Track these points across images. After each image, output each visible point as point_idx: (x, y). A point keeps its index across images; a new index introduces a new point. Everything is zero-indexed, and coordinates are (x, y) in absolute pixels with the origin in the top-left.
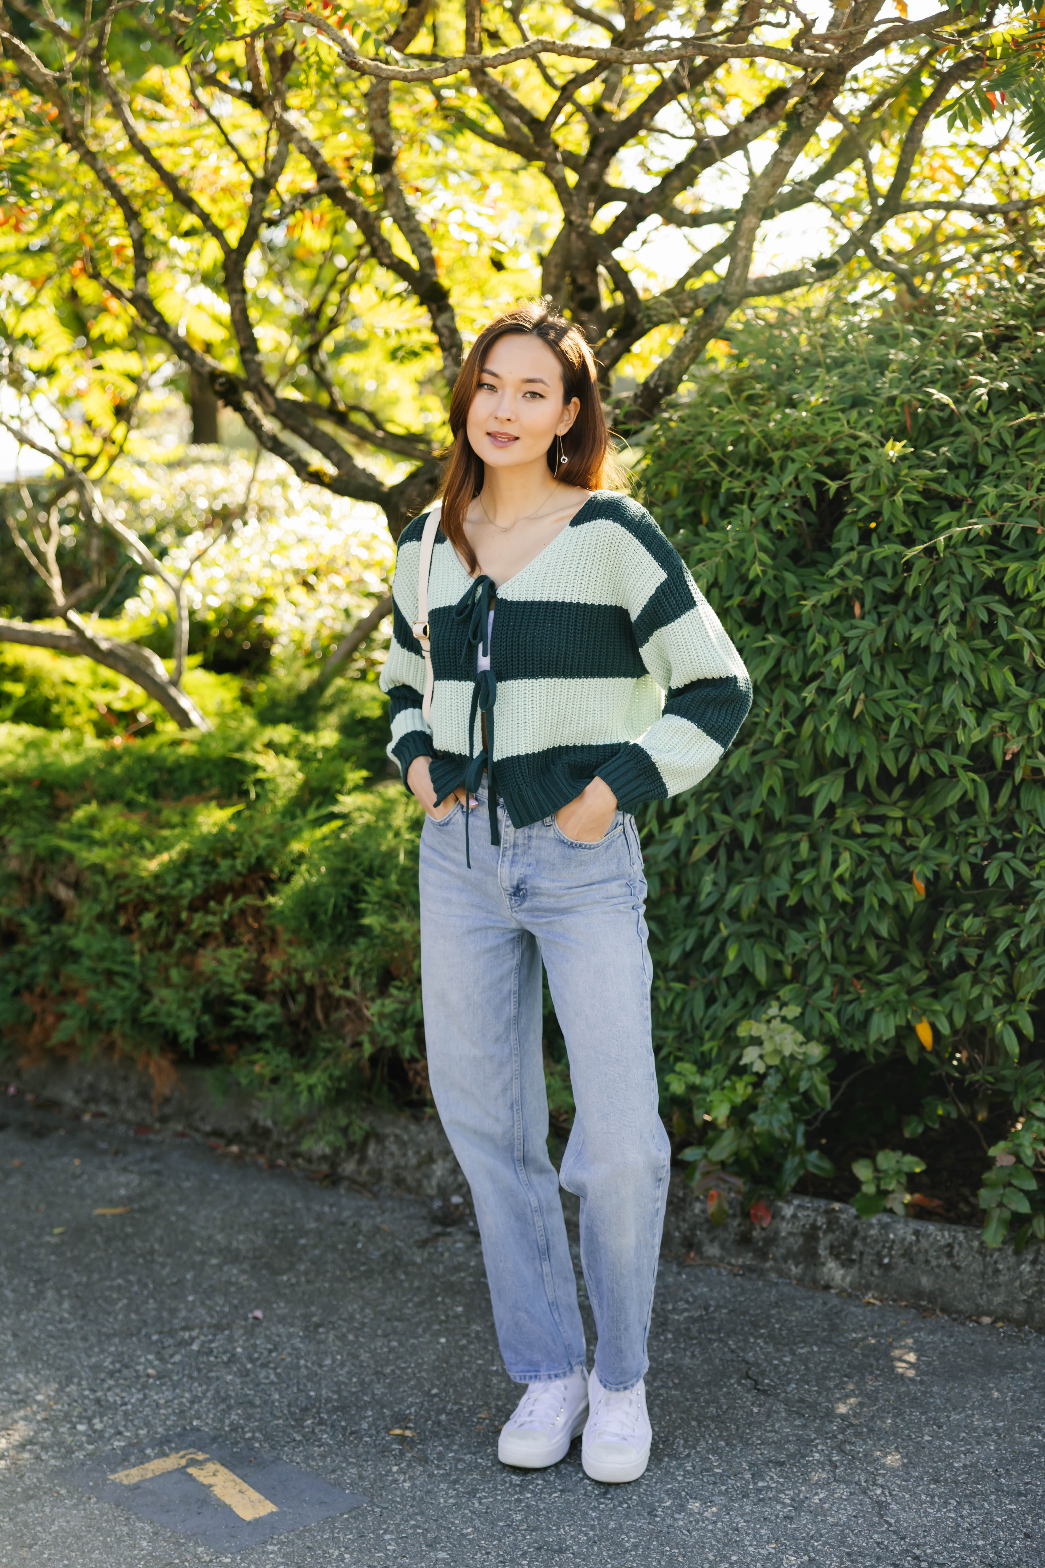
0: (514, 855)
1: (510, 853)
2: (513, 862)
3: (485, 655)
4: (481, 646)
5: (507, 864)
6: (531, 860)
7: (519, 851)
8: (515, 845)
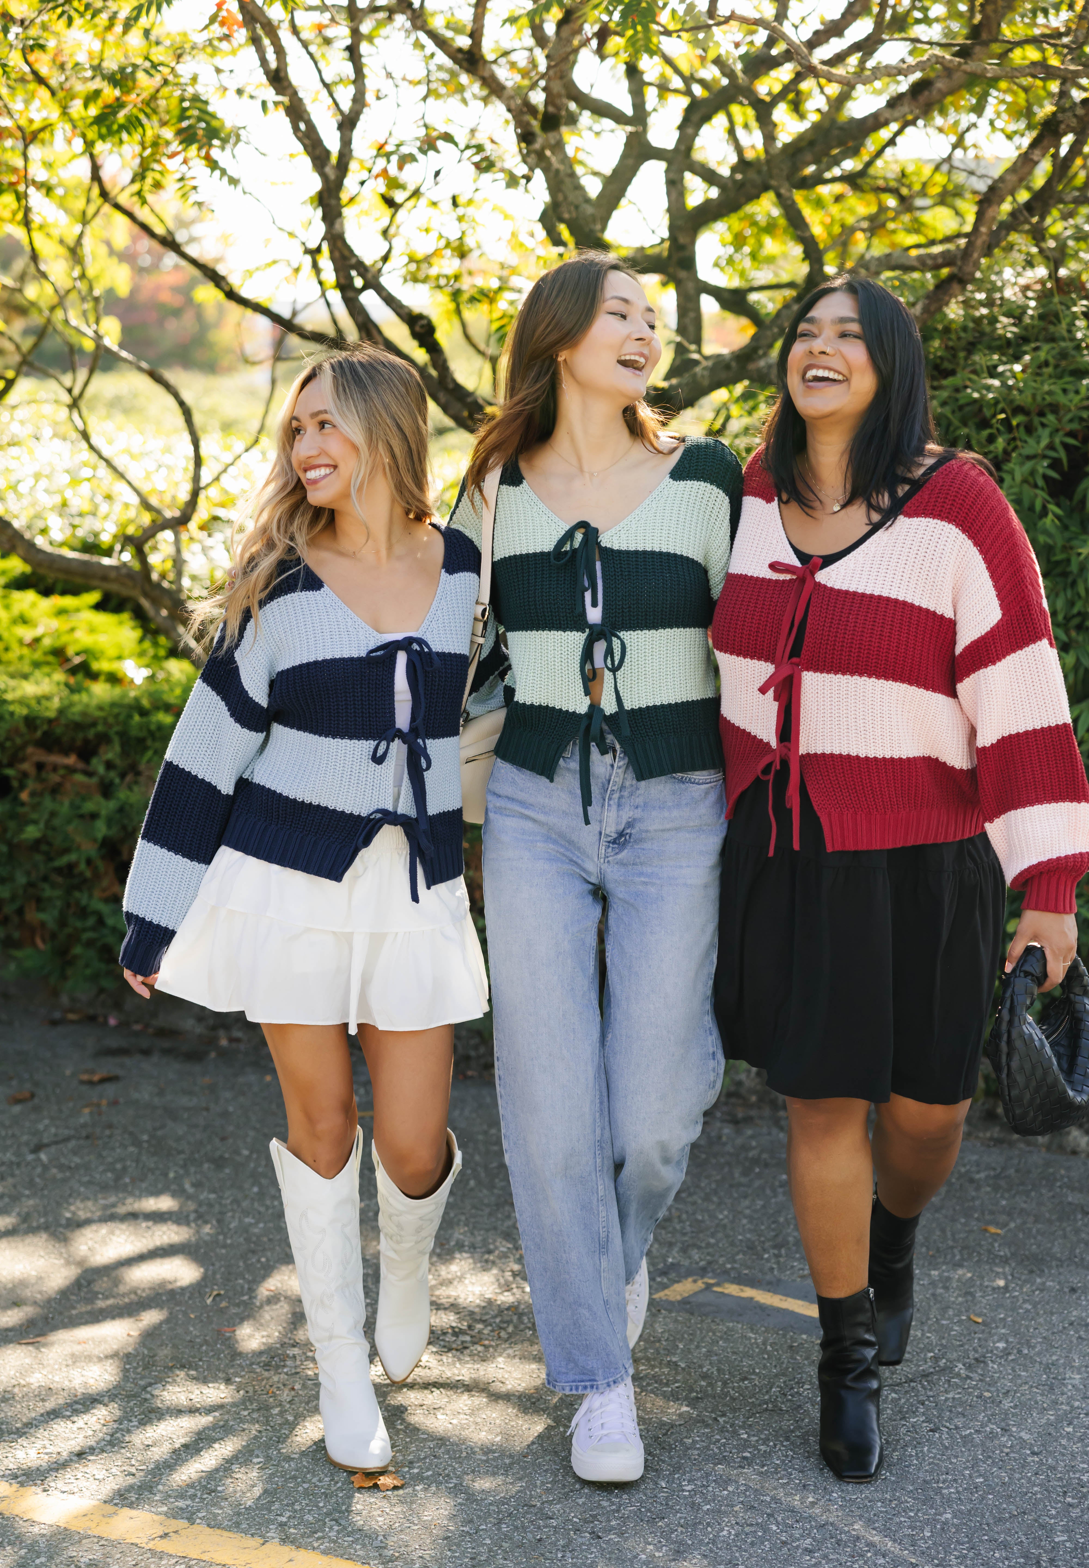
0: (621, 797)
1: (616, 796)
2: (619, 805)
3: (594, 604)
4: (588, 596)
5: (614, 808)
6: (639, 801)
7: (626, 794)
8: (622, 788)
